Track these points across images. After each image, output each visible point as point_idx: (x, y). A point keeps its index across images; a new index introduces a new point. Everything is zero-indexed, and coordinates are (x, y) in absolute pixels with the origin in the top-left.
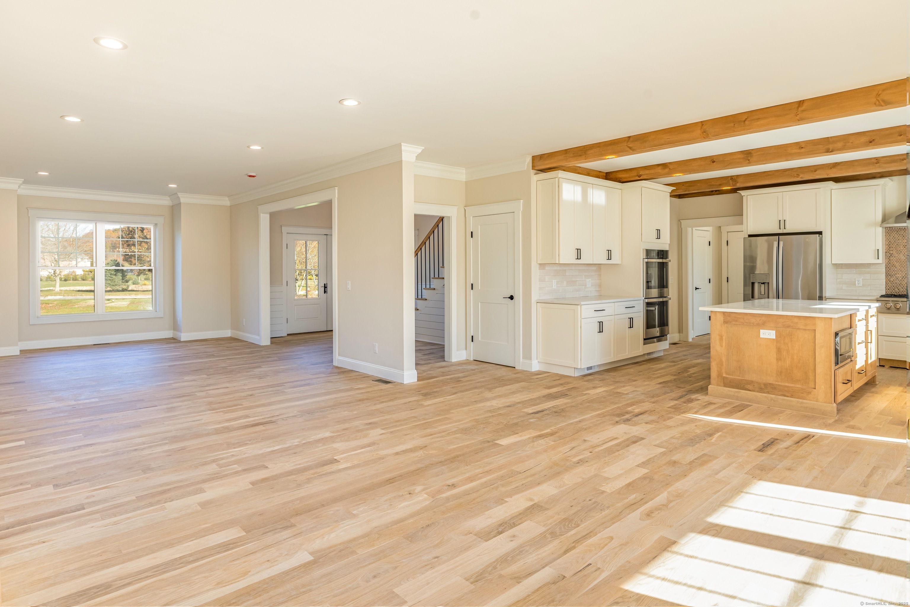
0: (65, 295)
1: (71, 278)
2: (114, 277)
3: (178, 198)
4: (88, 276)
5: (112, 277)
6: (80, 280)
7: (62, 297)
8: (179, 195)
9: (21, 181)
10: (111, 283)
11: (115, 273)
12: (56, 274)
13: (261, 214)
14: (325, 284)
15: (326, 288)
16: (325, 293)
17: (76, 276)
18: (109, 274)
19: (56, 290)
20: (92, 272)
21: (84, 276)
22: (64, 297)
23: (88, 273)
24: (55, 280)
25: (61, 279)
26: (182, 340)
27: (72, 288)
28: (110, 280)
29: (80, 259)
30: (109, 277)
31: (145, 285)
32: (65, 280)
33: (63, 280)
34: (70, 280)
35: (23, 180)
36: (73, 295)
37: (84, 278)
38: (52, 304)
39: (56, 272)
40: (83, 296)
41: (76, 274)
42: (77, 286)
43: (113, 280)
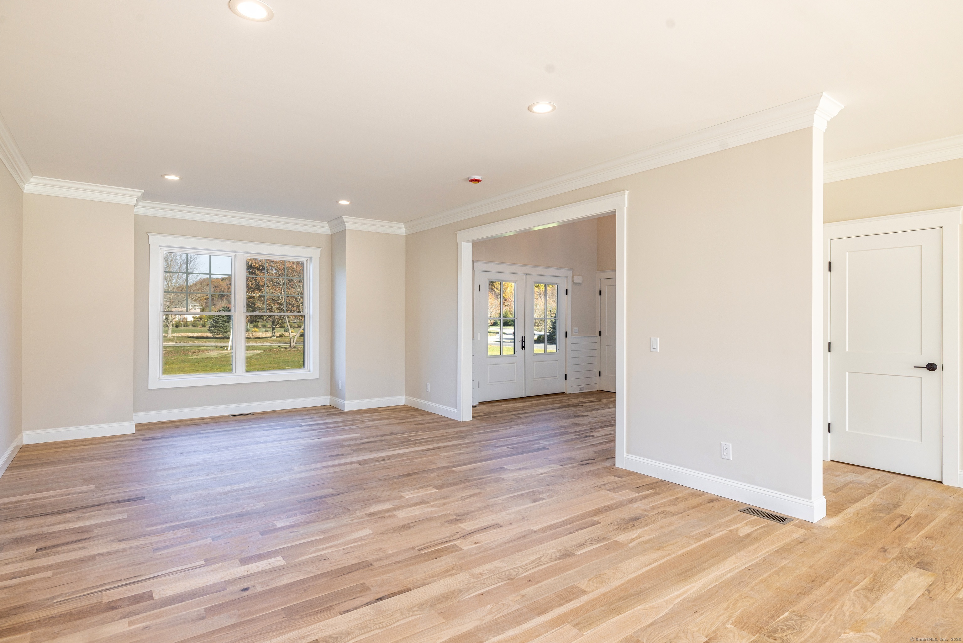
0: (177, 341)
1: (182, 324)
2: (226, 324)
3: (343, 223)
4: (198, 323)
5: (224, 324)
6: (191, 326)
7: (174, 343)
8: (345, 219)
9: (139, 193)
10: (223, 330)
11: (227, 320)
12: (168, 321)
13: (462, 242)
14: (522, 337)
15: (524, 343)
16: (522, 349)
17: (187, 322)
18: (221, 321)
19: (168, 337)
20: (201, 319)
21: (195, 323)
22: (177, 344)
23: (198, 320)
24: (168, 327)
25: (173, 325)
26: (346, 409)
27: (183, 334)
28: (222, 327)
29: (190, 306)
30: (221, 324)
31: (255, 332)
32: (177, 326)
33: (174, 326)
34: (181, 327)
35: (143, 191)
36: (186, 341)
37: (195, 325)
38: (166, 350)
39: (168, 318)
40: (195, 342)
41: (188, 321)
42: (188, 333)
43: (224, 327)
